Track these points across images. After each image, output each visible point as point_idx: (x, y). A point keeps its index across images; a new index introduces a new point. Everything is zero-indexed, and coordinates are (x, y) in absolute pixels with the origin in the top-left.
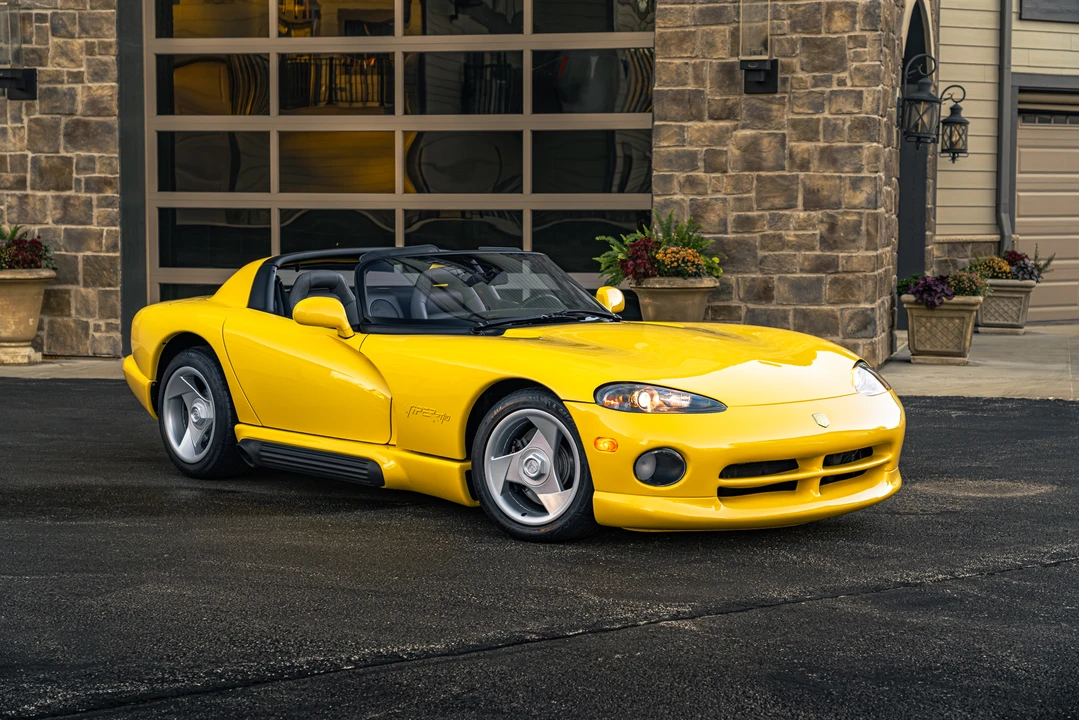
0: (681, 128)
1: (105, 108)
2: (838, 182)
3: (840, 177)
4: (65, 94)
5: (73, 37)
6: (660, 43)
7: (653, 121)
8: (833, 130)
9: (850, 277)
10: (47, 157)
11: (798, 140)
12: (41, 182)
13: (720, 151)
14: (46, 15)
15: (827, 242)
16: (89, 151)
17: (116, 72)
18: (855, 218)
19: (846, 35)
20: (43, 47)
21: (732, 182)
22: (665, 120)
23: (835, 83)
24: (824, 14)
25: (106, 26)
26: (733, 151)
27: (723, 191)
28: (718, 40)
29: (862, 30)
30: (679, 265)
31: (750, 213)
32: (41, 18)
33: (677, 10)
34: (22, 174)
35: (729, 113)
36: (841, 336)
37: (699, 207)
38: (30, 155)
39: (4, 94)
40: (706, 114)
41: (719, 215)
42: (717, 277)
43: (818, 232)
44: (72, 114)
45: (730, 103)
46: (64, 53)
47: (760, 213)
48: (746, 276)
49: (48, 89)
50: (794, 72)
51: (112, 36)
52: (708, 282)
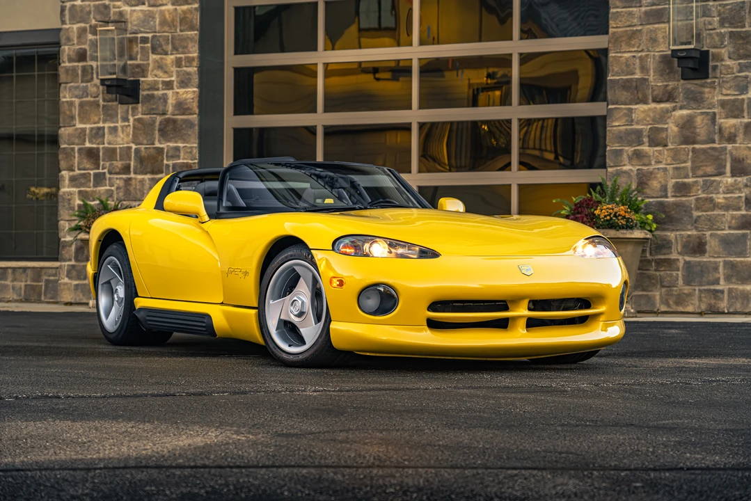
0: (630, 110)
1: (188, 109)
4: (160, 98)
5: (166, 54)
6: (613, 40)
7: (608, 105)
10: (146, 148)
11: (727, 117)
12: (141, 167)
13: (662, 129)
14: (148, 38)
16: (176, 142)
17: (197, 80)
20: (145, 62)
21: (672, 154)
22: (616, 104)
24: (747, 11)
25: (190, 45)
26: (672, 128)
27: (664, 162)
28: (660, 36)
30: (611, 219)
31: (686, 180)
32: (145, 40)
33: (626, 13)
34: (128, 162)
35: (669, 97)
37: (644, 175)
38: (134, 147)
39: (116, 100)
40: (650, 98)
41: (660, 182)
42: (651, 231)
43: (743, 195)
44: (164, 114)
45: (669, 88)
46: (160, 66)
47: (695, 180)
48: (683, 233)
49: (148, 95)
50: (722, 60)
51: (194, 52)
52: (638, 234)
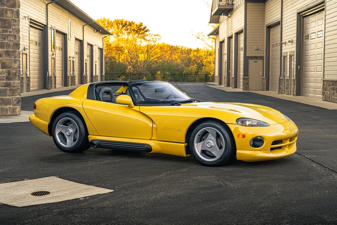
2: (10, 61)
3: (11, 59)
8: (8, 46)
9: (14, 88)
15: (8, 78)
18: (15, 71)
19: (11, 18)
23: (8, 32)
24: (5, 12)
29: (15, 17)
36: (12, 105)
43: (5, 75)
